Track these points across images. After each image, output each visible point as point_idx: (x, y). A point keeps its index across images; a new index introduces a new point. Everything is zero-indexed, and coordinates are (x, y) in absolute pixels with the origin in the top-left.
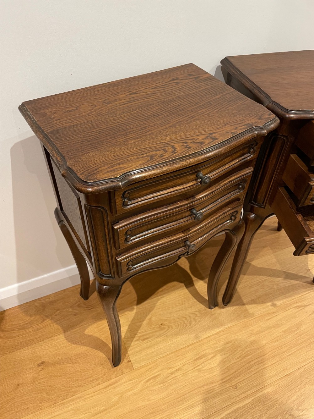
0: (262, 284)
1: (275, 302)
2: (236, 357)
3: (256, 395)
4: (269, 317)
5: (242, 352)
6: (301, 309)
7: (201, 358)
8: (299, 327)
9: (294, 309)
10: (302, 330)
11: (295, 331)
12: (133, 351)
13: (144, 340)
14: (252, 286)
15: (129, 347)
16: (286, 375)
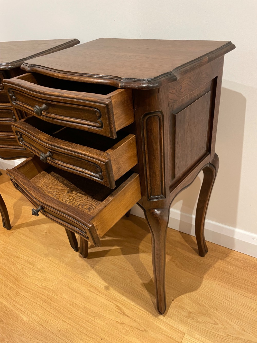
0: (123, 270)
1: (110, 288)
2: (42, 284)
3: (16, 310)
4: (92, 290)
5: (48, 286)
6: (119, 311)
7: (31, 265)
8: (96, 317)
9: (114, 305)
10: (95, 321)
11: (91, 316)
12: (21, 231)
13: (30, 231)
14: (115, 264)
15: (22, 227)
16: (42, 325)
